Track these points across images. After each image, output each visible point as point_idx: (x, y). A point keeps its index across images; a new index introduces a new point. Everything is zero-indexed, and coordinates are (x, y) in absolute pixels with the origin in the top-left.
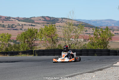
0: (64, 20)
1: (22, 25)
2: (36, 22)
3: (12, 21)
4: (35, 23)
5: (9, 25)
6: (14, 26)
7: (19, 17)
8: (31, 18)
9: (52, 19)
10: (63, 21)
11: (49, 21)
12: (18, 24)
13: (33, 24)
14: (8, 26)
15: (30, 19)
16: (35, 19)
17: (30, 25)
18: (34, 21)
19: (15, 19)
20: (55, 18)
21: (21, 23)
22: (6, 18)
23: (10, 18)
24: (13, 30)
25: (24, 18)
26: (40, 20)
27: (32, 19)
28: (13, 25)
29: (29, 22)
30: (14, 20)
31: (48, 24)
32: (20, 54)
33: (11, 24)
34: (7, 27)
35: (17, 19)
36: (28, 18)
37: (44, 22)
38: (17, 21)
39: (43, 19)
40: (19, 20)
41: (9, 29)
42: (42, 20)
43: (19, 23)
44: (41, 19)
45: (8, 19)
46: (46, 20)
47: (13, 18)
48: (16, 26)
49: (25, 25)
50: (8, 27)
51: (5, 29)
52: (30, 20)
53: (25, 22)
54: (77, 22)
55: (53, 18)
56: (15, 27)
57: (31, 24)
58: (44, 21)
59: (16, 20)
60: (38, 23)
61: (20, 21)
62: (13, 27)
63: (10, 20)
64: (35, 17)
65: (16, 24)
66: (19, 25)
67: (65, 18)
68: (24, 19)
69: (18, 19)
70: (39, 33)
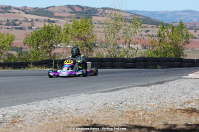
0: (106, 11)
1: (32, 20)
2: (56, 14)
3: (14, 13)
4: (55, 17)
5: (8, 20)
6: (17, 23)
7: (25, 7)
8: (47, 8)
9: (85, 10)
10: (105, 14)
11: (81, 13)
12: (25, 19)
13: (52, 19)
14: (6, 22)
15: (46, 10)
16: (56, 10)
17: (45, 21)
18: (53, 13)
19: (18, 9)
20: (92, 8)
21: (30, 17)
22: (2, 8)
23: (10, 7)
24: (16, 29)
25: (35, 8)
26: (65, 11)
27: (49, 9)
28: (15, 20)
29: (45, 16)
30: (18, 11)
31: (79, 18)
32: (31, 66)
33: (13, 20)
34: (4, 23)
35: (23, 11)
36: (43, 9)
37: (71, 15)
38: (23, 14)
39: (70, 10)
40: (27, 11)
41: (8, 28)
42: (68, 12)
43: (27, 17)
44: (67, 10)
45: (6, 9)
46: (75, 12)
47: (15, 8)
48: (21, 23)
49: (37, 20)
50: (6, 25)
51: (2, 28)
53: (38, 15)
54: (131, 15)
55: (87, 7)
56: (19, 25)
57: (47, 18)
58: (71, 13)
59: (21, 12)
60: (61, 18)
61: (27, 13)
62: (16, 25)
63: (10, 12)
64: (54, 6)
65: (21, 19)
66: (27, 21)
67: (108, 9)
68: (35, 10)
69: (25, 10)
70: (63, 32)
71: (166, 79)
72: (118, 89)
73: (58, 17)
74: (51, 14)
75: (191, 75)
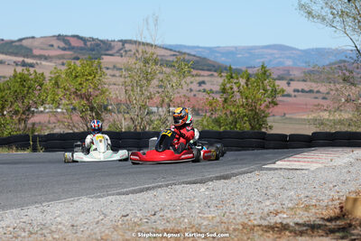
0: (127, 46)
2: (36, 52)
4: (34, 57)
8: (21, 40)
9: (89, 43)
10: (126, 51)
11: (82, 49)
13: (29, 61)
15: (17, 44)
16: (36, 44)
17: (17, 65)
18: (31, 50)
20: (101, 41)
26: (52, 46)
27: (24, 43)
29: (16, 54)
31: (78, 59)
36: (12, 42)
37: (63, 52)
39: (62, 45)
42: (59, 47)
44: (56, 43)
46: (71, 48)
49: (2, 63)
52: (17, 47)
53: (6, 54)
54: (172, 53)
55: (93, 39)
57: (21, 59)
58: (64, 49)
60: (46, 58)
64: (33, 38)
67: (130, 42)
70: (48, 84)
71: (235, 171)
72: (148, 189)
73: (41, 57)
74: (27, 52)
75: (279, 164)
